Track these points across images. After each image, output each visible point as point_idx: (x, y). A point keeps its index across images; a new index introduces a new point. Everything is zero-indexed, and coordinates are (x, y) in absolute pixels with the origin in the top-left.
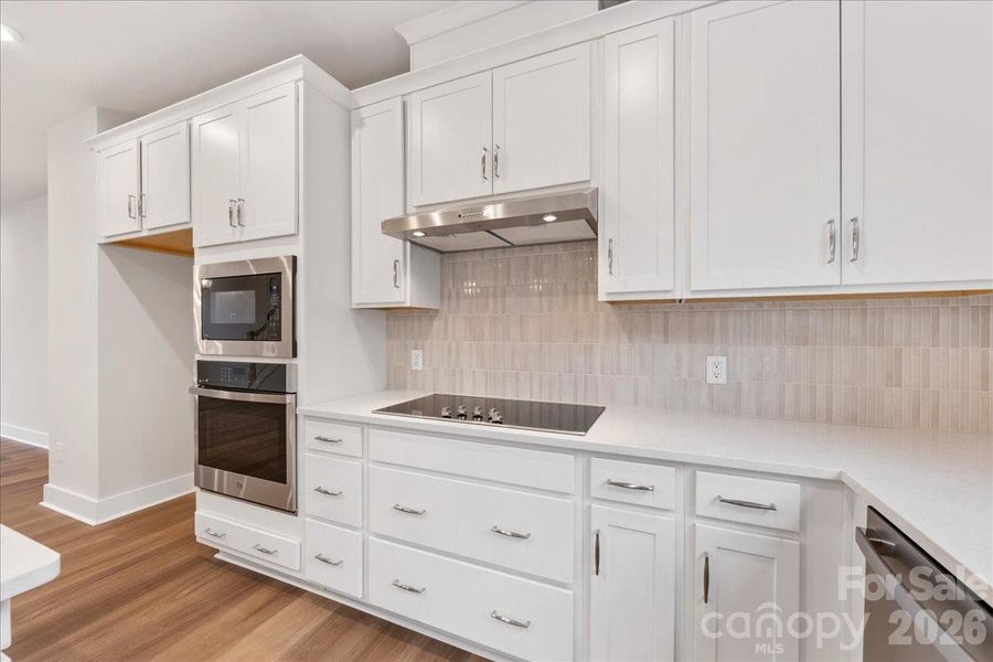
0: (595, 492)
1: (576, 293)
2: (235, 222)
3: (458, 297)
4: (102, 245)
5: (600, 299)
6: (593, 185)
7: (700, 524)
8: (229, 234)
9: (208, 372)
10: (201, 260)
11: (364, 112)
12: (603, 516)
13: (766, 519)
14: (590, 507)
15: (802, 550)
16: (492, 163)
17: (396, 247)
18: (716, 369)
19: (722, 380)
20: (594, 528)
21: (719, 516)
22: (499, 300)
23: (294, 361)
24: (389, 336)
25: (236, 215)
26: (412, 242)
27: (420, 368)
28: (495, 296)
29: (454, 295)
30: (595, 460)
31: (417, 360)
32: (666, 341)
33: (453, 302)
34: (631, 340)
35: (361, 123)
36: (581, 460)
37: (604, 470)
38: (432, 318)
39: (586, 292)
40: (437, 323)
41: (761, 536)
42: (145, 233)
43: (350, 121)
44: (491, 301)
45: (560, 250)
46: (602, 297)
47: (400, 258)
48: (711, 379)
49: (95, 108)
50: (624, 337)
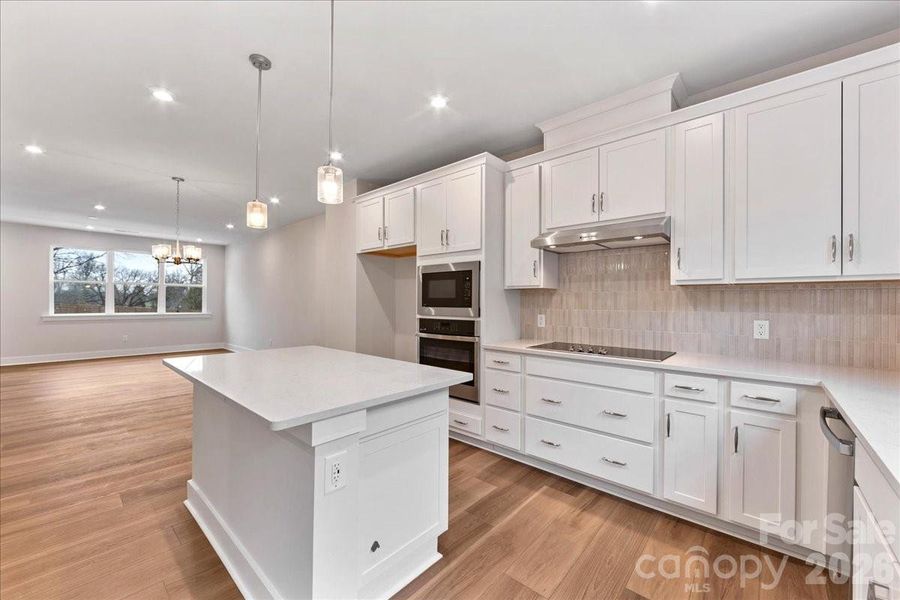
0: (667, 392)
1: (655, 279)
2: (445, 243)
3: (570, 282)
4: (359, 255)
5: (672, 283)
6: (667, 215)
7: (734, 411)
8: (439, 249)
9: (425, 325)
10: (420, 263)
11: (514, 174)
12: (671, 406)
13: (775, 408)
14: (664, 402)
15: (797, 426)
16: (598, 203)
17: (536, 253)
18: (761, 329)
19: (766, 336)
20: (667, 412)
21: (745, 406)
22: (599, 283)
23: (478, 319)
24: (522, 304)
25: (445, 237)
26: (545, 250)
27: (543, 325)
28: (596, 280)
29: (567, 280)
30: (667, 375)
31: (541, 321)
32: (722, 310)
33: (567, 284)
34: (695, 308)
35: (512, 180)
36: (659, 375)
37: (672, 380)
38: (552, 295)
39: (662, 278)
40: (556, 298)
41: (772, 417)
42: (386, 248)
43: (504, 180)
44: (593, 284)
45: (643, 251)
46: (673, 283)
47: (537, 260)
48: (756, 336)
49: (355, 180)
50: (691, 308)
